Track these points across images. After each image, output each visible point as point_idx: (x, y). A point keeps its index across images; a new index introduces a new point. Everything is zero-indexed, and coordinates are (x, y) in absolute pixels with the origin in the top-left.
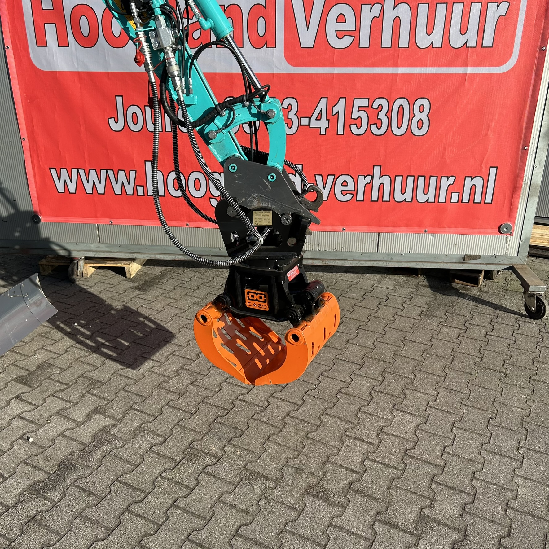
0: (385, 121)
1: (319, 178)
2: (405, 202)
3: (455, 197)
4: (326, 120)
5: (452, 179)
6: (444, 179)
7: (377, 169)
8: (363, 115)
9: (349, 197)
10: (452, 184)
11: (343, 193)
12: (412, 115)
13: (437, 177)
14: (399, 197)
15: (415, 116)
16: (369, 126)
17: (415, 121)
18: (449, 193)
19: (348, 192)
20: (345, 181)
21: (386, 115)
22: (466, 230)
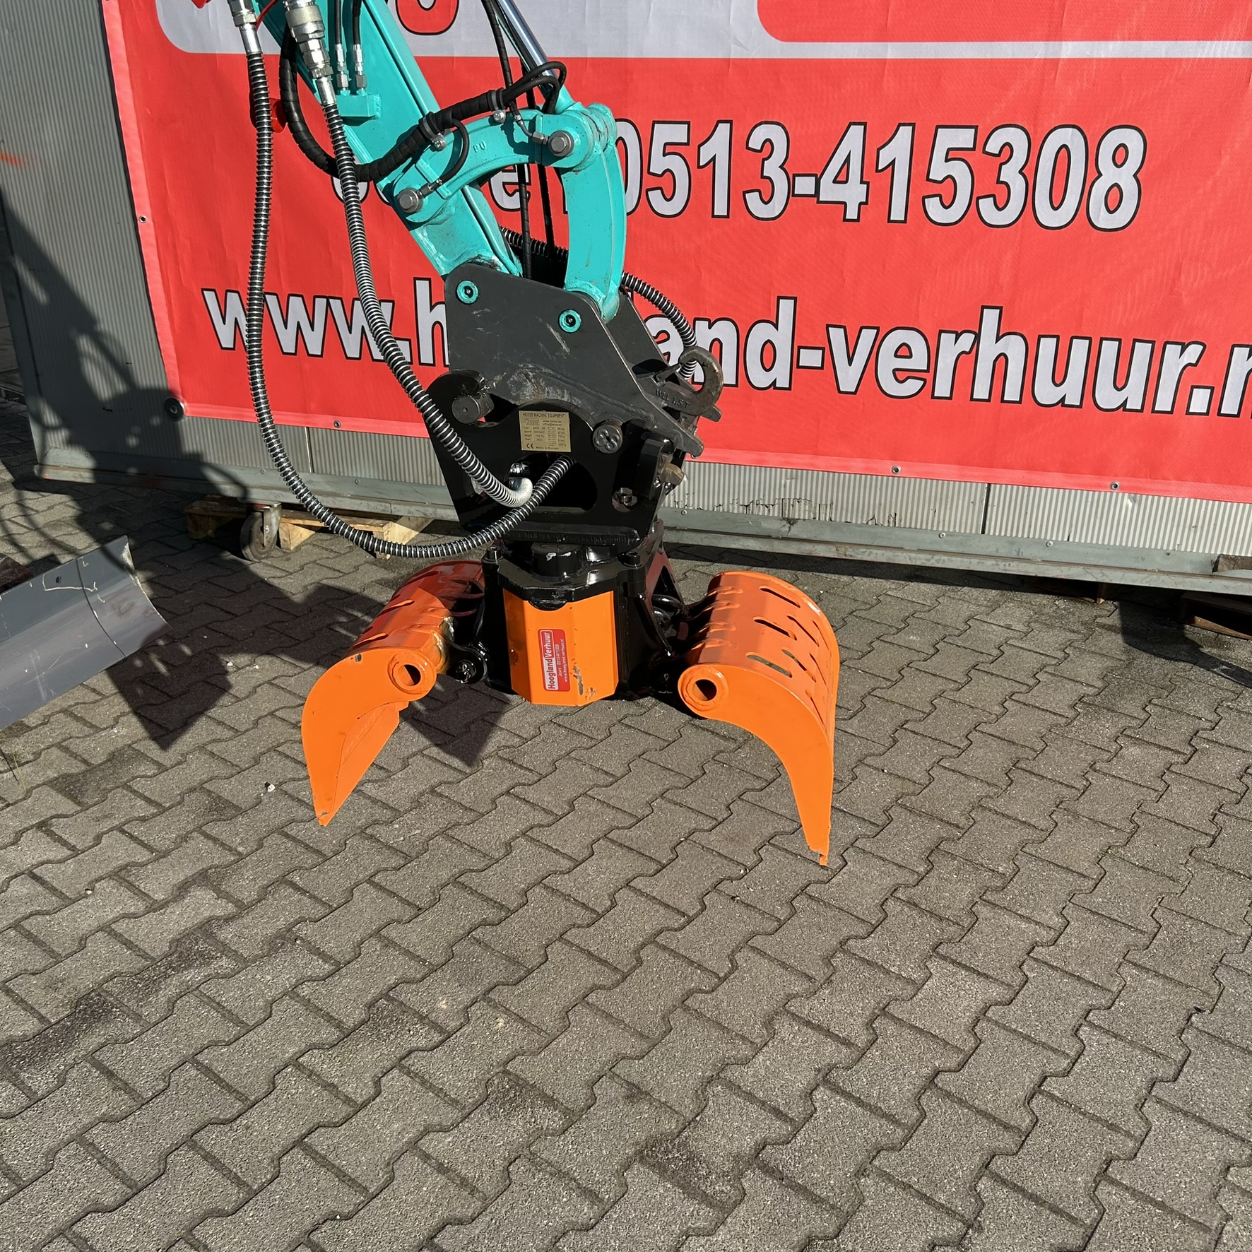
0: (1018, 186)
1: (837, 335)
2: (1064, 405)
3: (1200, 400)
4: (862, 182)
5: (1193, 352)
6: (1172, 350)
7: (991, 317)
8: (959, 171)
9: (912, 386)
10: (1195, 365)
11: (901, 376)
12: (1092, 173)
13: (1153, 342)
14: (1046, 392)
15: (1100, 175)
16: (974, 201)
17: (1100, 189)
18: (1183, 390)
19: (912, 374)
20: (904, 344)
21: (1020, 172)
22: (1227, 490)
